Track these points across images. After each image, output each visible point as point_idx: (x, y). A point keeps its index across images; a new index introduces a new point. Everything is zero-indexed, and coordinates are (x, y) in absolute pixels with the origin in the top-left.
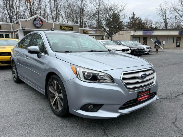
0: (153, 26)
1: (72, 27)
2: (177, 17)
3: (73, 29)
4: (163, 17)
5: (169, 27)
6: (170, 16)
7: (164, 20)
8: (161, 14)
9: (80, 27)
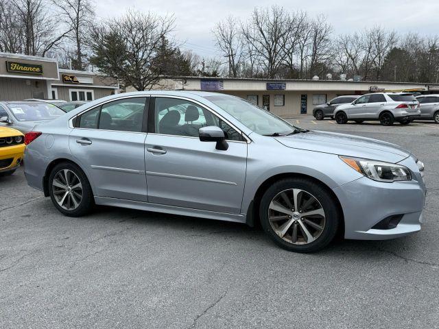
0: (206, 69)
1: (40, 67)
2: (253, 53)
3: (41, 72)
4: (227, 51)
5: (240, 74)
6: (239, 49)
7: (229, 56)
8: (223, 44)
9: (60, 68)
